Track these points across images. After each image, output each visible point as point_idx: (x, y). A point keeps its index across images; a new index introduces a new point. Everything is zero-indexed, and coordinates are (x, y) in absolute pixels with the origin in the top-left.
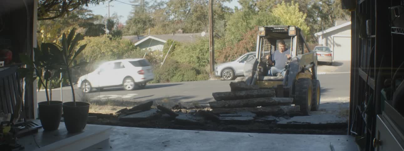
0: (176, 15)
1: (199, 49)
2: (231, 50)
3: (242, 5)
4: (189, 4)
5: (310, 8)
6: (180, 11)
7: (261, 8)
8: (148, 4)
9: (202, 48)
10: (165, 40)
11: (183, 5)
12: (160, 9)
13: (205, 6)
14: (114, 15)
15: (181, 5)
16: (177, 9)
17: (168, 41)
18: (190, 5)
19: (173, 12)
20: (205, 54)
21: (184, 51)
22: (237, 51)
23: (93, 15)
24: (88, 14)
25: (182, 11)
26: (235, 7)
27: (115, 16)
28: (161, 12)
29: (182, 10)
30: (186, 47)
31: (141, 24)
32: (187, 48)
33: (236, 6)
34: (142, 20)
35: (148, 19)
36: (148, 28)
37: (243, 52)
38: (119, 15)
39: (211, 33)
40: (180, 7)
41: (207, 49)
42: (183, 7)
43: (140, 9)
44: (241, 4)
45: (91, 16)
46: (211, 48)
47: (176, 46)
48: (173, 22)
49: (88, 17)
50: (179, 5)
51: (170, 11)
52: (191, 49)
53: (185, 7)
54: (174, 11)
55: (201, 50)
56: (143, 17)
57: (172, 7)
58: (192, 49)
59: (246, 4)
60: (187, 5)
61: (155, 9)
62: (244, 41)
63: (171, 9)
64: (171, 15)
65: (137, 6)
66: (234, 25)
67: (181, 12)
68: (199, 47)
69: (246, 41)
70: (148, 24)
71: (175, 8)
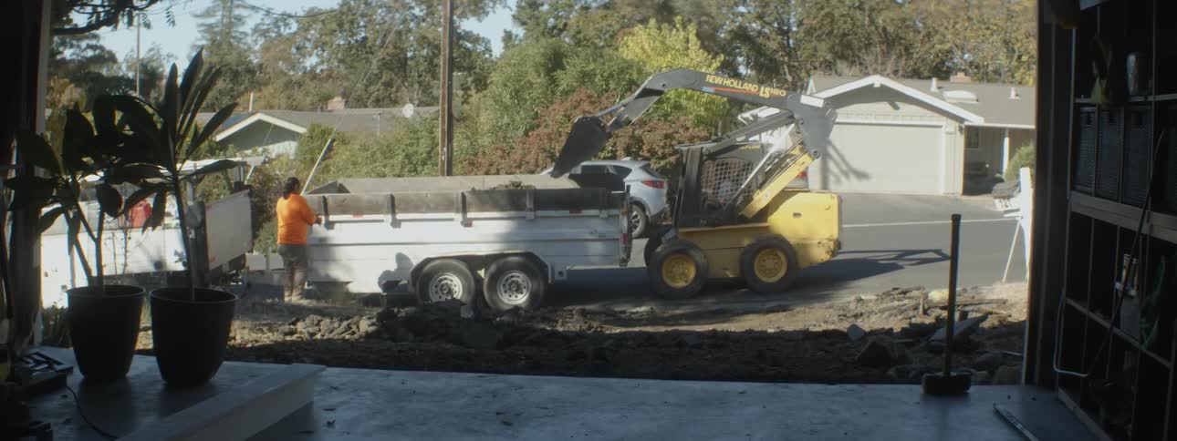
0: (325, 54)
1: (404, 154)
2: (502, 157)
3: (525, 27)
4: (362, 24)
5: (725, 39)
6: (337, 43)
7: (581, 36)
8: (243, 23)
9: (411, 150)
10: (302, 126)
11: (347, 26)
12: (280, 35)
13: (410, 30)
14: (152, 53)
15: (341, 25)
16: (327, 39)
17: (312, 130)
18: (365, 26)
19: (316, 48)
20: (419, 169)
21: (360, 160)
22: (521, 160)
23: (101, 48)
24: (89, 47)
25: (342, 42)
26: (505, 31)
27: (154, 55)
28: (282, 47)
29: (340, 41)
30: (364, 148)
31: (225, 80)
32: (367, 150)
33: (508, 30)
34: (228, 67)
35: (244, 67)
36: (247, 90)
37: (541, 162)
38: (164, 52)
39: (446, 106)
40: (335, 31)
41: (424, 155)
42: (345, 31)
43: (221, 38)
44: (524, 24)
45: (98, 52)
46: (445, 149)
47: (334, 144)
48: (312, 75)
49: (90, 53)
50: (334, 26)
51: (308, 45)
52: (378, 155)
53: (351, 31)
54: (320, 44)
55: (407, 156)
56: (231, 58)
57: (312, 32)
58: (383, 153)
59: (538, 24)
60: (356, 26)
61: (266, 37)
62: (542, 130)
63: (309, 37)
64: (310, 56)
65: (210, 26)
66: (508, 84)
67: (339, 45)
68: (403, 146)
69: (549, 130)
70: (246, 79)
71: (321, 35)
